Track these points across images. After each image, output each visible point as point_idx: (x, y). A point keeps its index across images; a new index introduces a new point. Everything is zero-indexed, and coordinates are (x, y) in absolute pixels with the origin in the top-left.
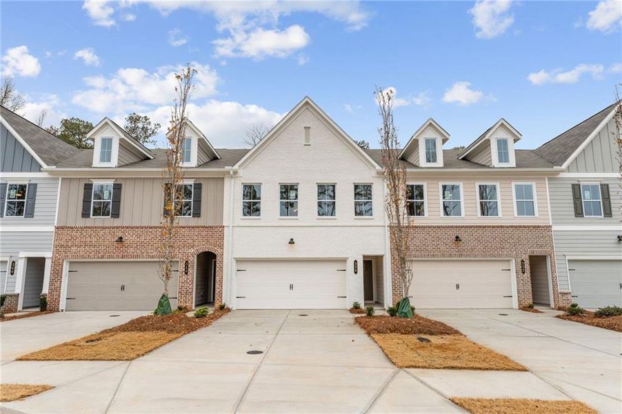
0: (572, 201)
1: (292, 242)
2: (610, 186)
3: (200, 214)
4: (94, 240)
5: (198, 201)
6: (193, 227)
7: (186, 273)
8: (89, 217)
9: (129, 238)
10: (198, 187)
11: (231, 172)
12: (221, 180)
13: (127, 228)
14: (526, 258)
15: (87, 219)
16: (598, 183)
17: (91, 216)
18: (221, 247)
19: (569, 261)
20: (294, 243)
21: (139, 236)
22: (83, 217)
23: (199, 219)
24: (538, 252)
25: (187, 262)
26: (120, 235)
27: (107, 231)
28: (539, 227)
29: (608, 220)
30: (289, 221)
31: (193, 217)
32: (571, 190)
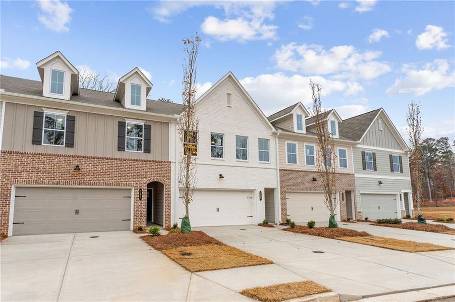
0: (361, 161)
1: (221, 176)
2: (376, 154)
3: (150, 150)
4: (48, 167)
5: (148, 140)
6: (145, 161)
7: (140, 199)
8: (41, 144)
9: (85, 166)
10: (148, 128)
11: (178, 119)
12: (167, 124)
13: (84, 157)
14: (344, 192)
15: (38, 146)
16: (371, 152)
17: (43, 144)
18: (169, 178)
19: (361, 194)
20: (223, 177)
21: (95, 166)
22: (33, 144)
23: (149, 154)
24: (349, 188)
25: (141, 189)
26: (76, 163)
27: (62, 159)
28: (349, 174)
29: (375, 172)
30: (217, 161)
31: (144, 152)
32: (361, 154)
